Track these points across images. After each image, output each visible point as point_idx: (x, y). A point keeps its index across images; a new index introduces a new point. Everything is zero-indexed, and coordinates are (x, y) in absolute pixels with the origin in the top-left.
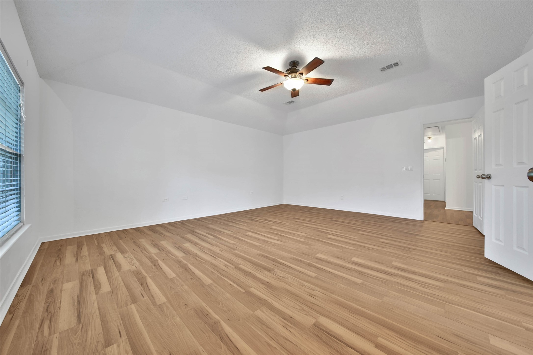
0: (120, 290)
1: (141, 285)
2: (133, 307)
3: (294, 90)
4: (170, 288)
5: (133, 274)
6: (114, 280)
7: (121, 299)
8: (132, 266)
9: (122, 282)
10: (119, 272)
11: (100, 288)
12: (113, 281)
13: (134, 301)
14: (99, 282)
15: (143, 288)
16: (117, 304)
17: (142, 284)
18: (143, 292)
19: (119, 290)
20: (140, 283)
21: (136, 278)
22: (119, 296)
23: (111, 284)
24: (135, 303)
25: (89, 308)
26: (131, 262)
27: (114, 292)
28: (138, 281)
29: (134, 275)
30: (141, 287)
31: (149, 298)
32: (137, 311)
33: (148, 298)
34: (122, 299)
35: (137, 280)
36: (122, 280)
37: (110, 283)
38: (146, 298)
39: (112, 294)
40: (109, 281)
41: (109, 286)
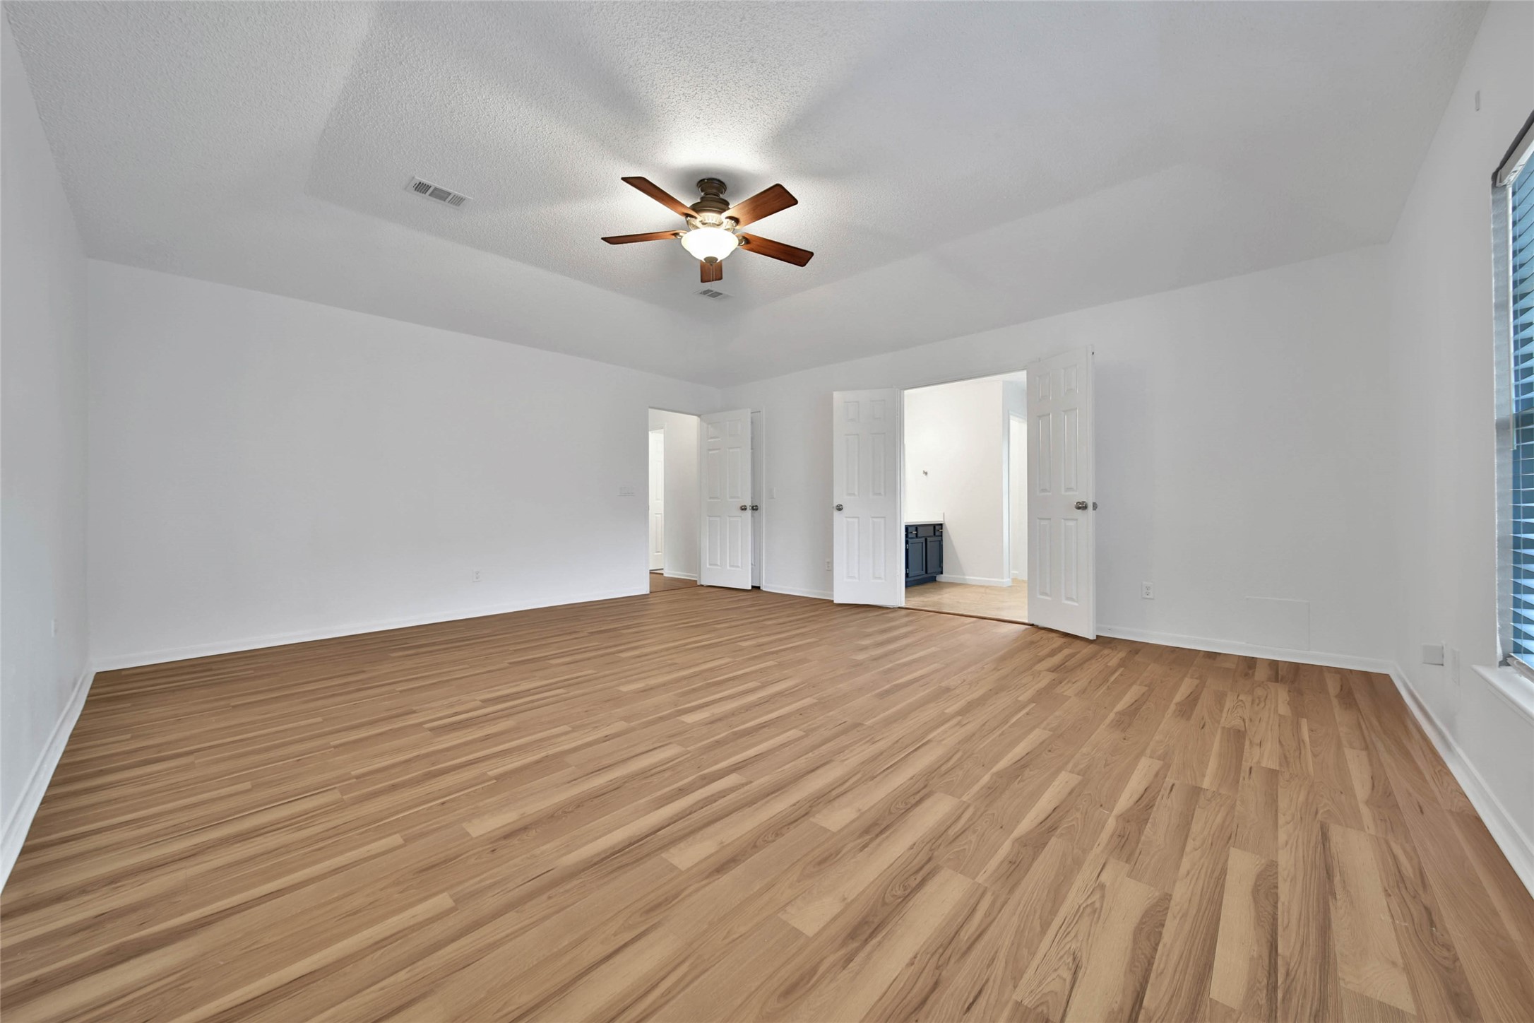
0: (1210, 831)
1: (1151, 807)
2: (1206, 783)
3: (711, 260)
4: (1108, 765)
5: (1138, 851)
6: (1206, 872)
7: (1219, 811)
8: (1108, 885)
9: (1188, 848)
10: (1171, 895)
11: (1260, 877)
12: (1213, 872)
13: (1196, 791)
14: (1255, 900)
15: (1154, 799)
16: (1233, 807)
17: (1149, 807)
18: (1165, 792)
19: (1212, 833)
20: (1150, 814)
21: (1145, 833)
22: (1219, 819)
23: (1220, 866)
24: (1196, 787)
25: (1300, 840)
26: (1089, 910)
27: (1226, 838)
28: (1150, 820)
29: (1137, 846)
30: (1157, 803)
31: (1165, 778)
32: (1204, 776)
33: (1167, 779)
34: (1217, 810)
35: (1149, 825)
36: (1182, 855)
37: (1224, 872)
38: (1169, 781)
39: (1233, 835)
40: (1223, 886)
41: (1230, 862)
